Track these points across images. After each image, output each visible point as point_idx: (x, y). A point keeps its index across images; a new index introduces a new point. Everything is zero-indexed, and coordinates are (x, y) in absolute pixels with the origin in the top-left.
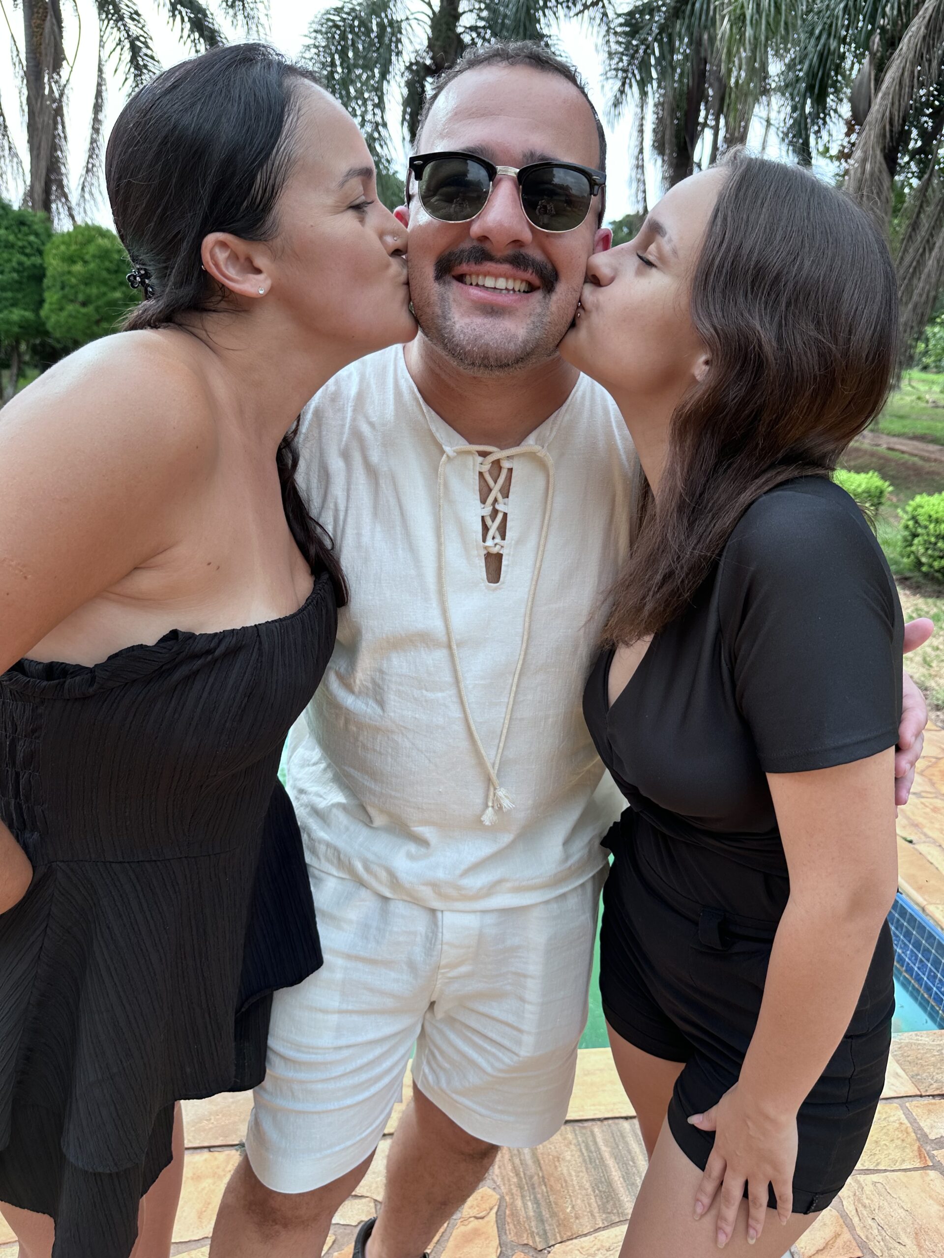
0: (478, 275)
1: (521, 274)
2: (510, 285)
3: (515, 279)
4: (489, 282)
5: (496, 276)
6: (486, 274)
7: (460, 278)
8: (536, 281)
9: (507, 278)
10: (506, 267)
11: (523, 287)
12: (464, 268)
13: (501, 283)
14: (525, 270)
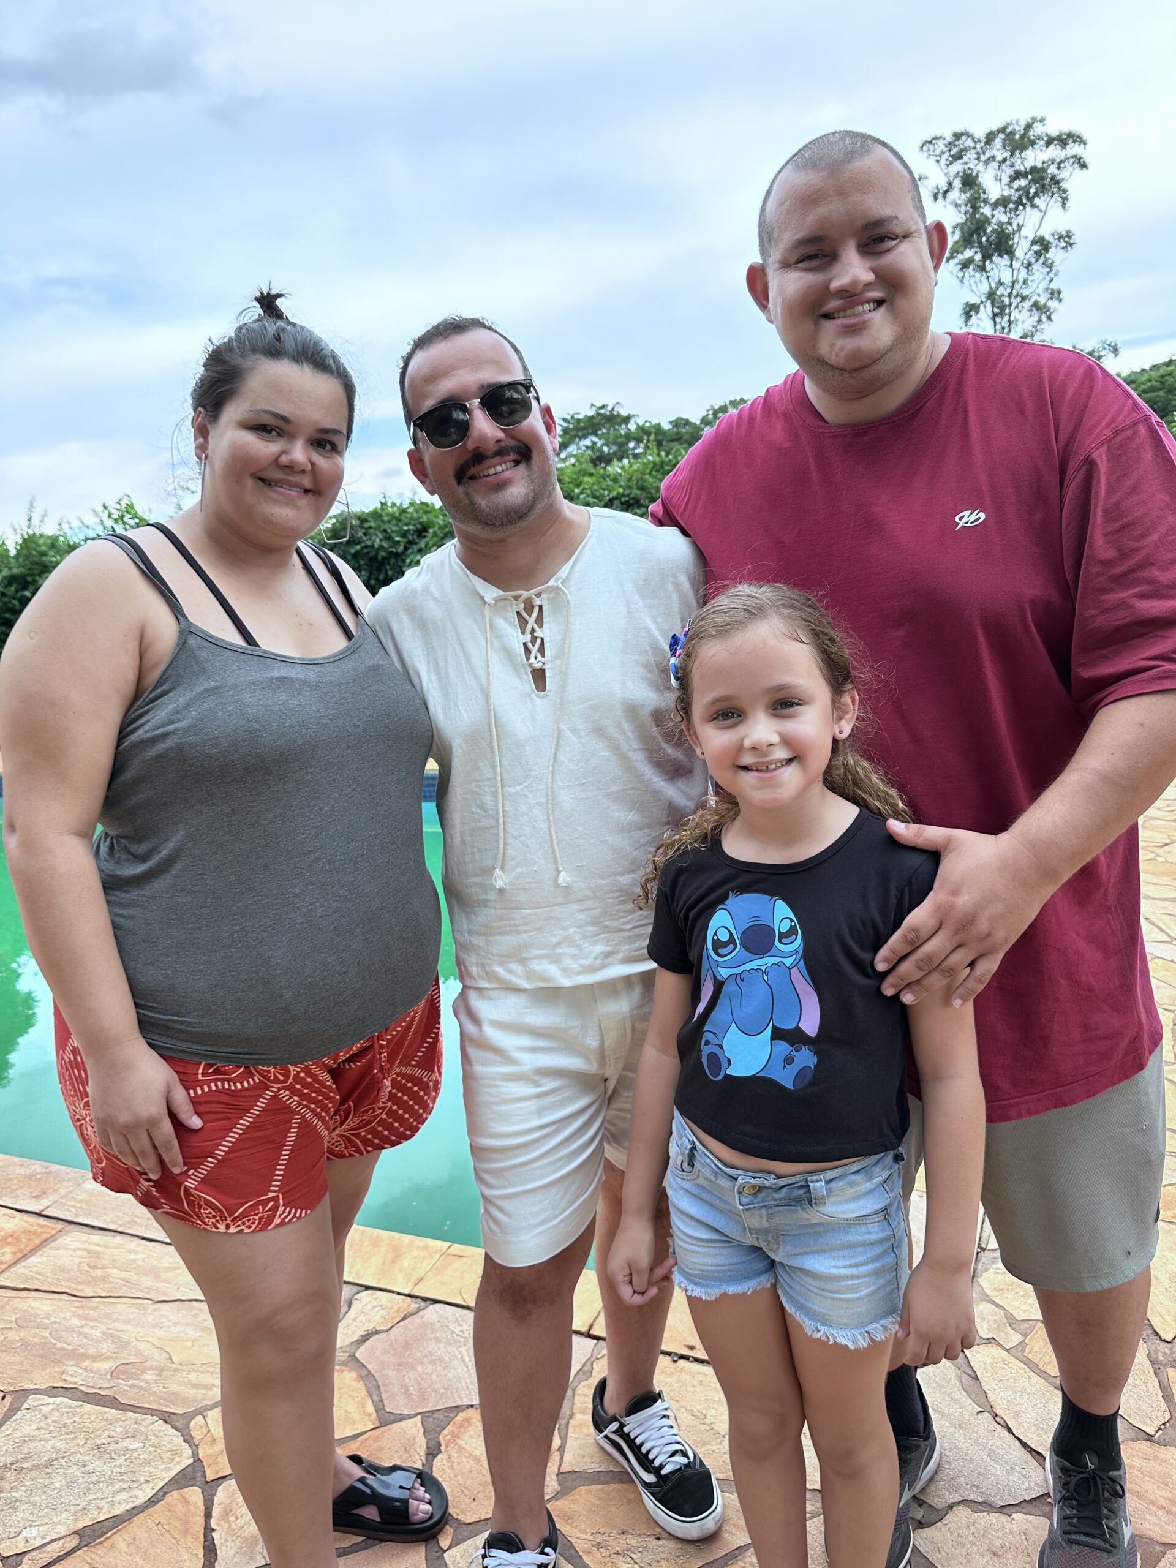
0: (482, 471)
1: (506, 458)
2: (504, 466)
3: (505, 463)
4: (492, 471)
5: (494, 466)
6: (487, 469)
7: (472, 478)
8: (518, 458)
9: (501, 465)
10: (497, 459)
11: (512, 464)
12: (472, 471)
13: (499, 468)
14: (509, 455)
